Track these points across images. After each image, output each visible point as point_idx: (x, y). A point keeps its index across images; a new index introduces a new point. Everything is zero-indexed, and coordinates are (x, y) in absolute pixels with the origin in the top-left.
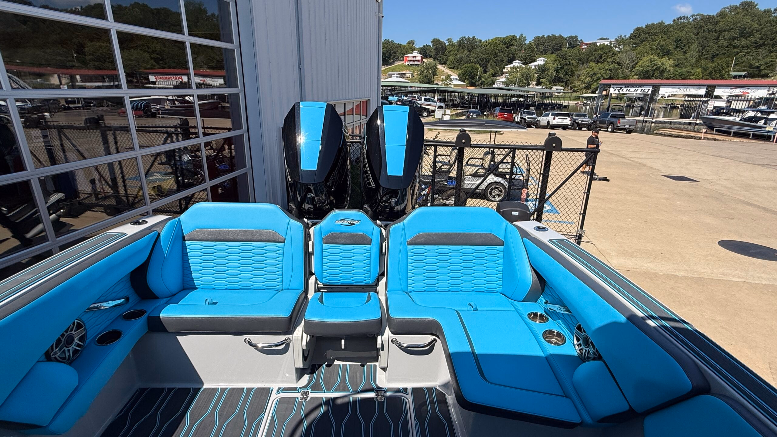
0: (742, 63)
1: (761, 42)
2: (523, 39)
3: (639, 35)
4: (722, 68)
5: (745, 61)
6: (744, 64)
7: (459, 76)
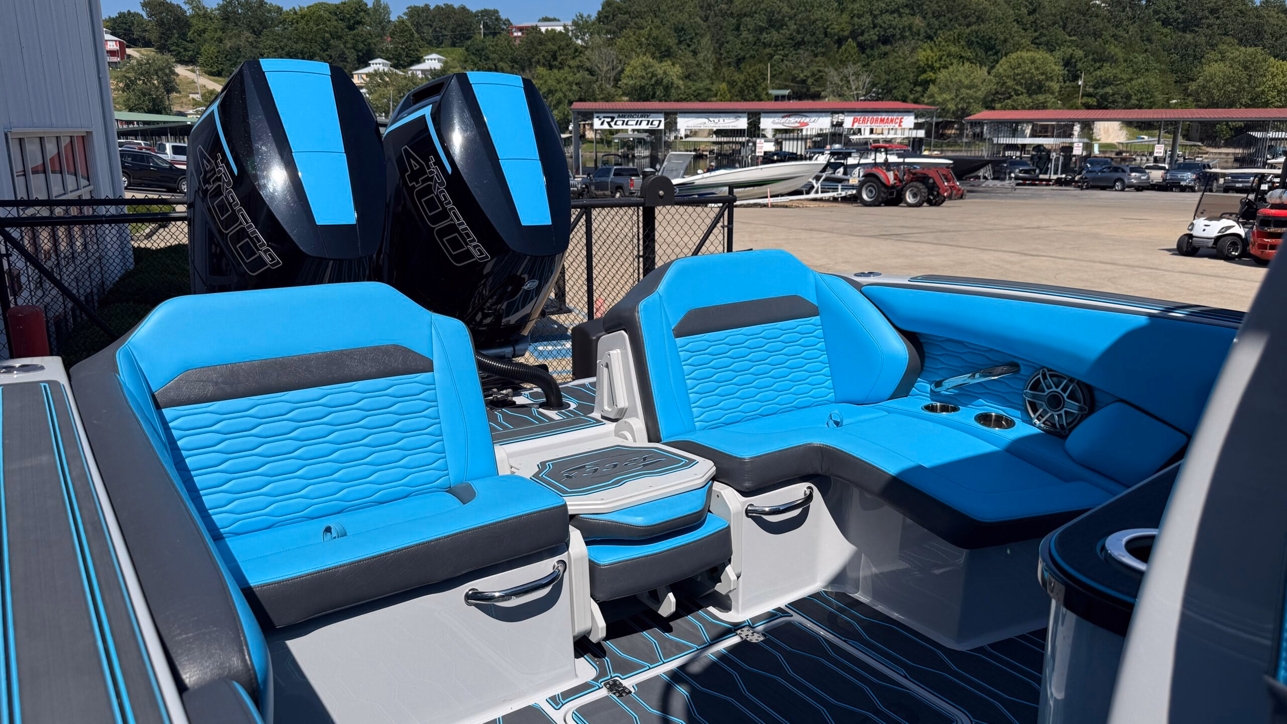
0: (781, 73)
1: (799, 38)
3: (614, 16)
4: (756, 81)
5: (783, 70)
6: (783, 75)
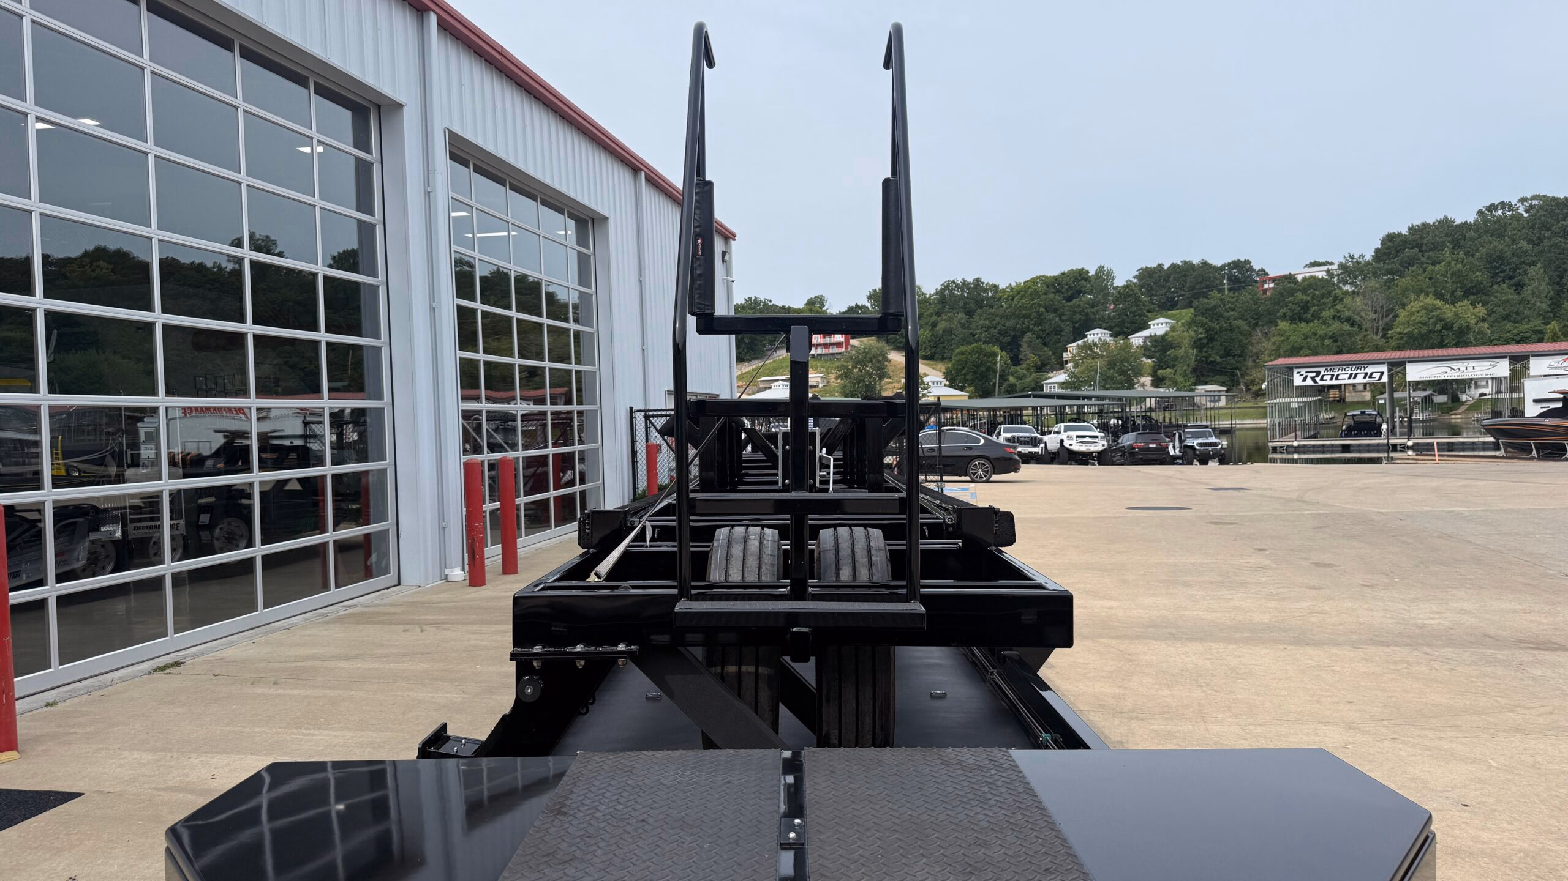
2: (1104, 276)
3: (1398, 251)
7: (948, 375)
